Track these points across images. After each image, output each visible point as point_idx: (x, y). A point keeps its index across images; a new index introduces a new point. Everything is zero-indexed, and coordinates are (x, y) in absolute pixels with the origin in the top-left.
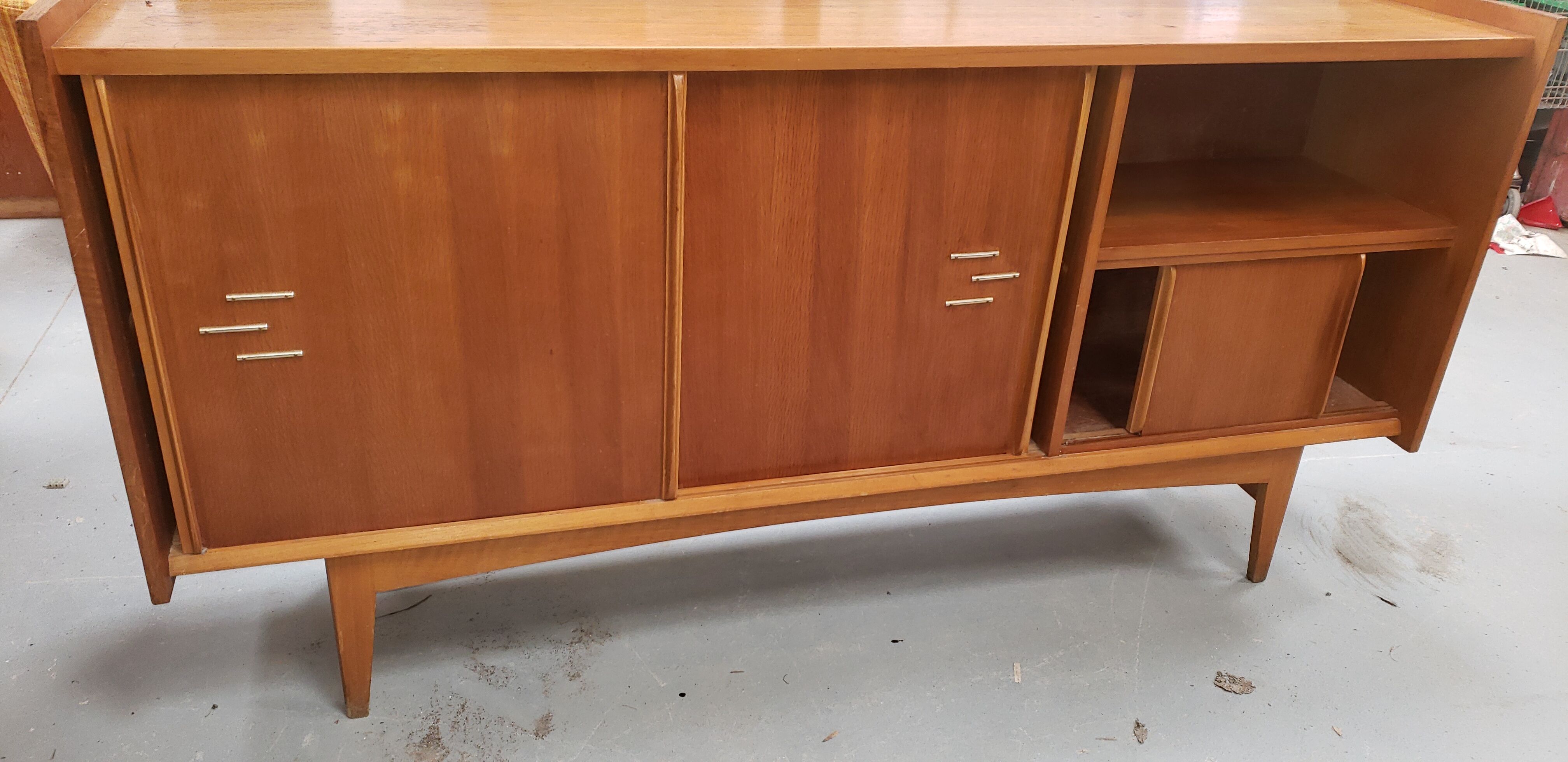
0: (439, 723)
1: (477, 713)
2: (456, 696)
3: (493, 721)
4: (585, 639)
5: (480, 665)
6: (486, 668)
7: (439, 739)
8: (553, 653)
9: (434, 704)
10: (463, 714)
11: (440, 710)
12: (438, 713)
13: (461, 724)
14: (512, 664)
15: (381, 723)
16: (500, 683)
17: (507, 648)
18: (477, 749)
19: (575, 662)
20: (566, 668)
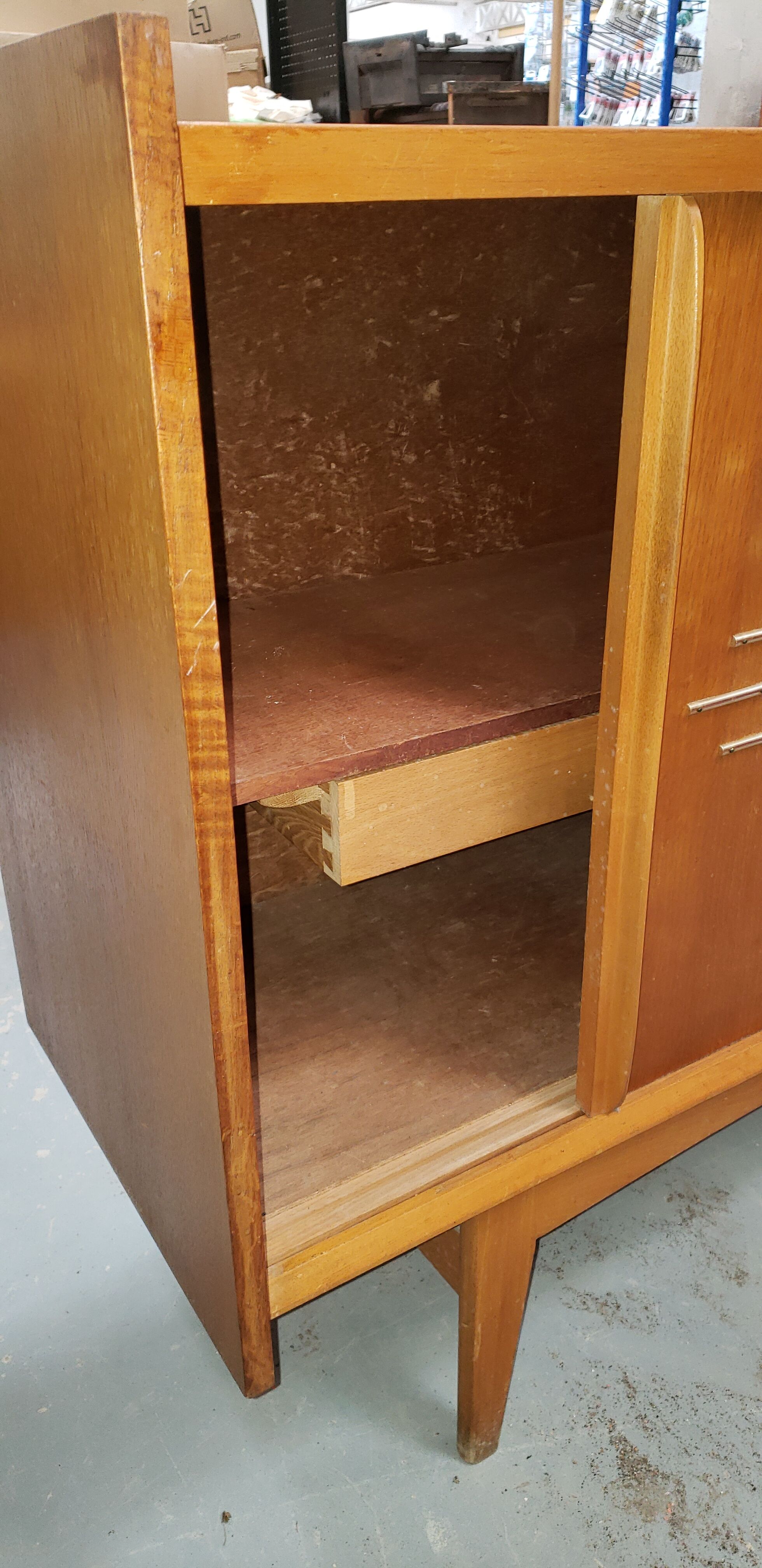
0: (619, 1428)
1: (659, 1389)
2: (599, 1365)
3: (696, 1397)
4: (697, 1208)
5: (588, 1297)
6: (601, 1301)
7: (645, 1461)
8: (674, 1244)
9: (579, 1390)
10: (640, 1397)
11: (598, 1402)
12: (600, 1410)
13: (651, 1417)
14: (632, 1282)
15: (528, 1458)
16: (646, 1323)
17: (599, 1255)
18: (717, 1462)
19: (718, 1251)
20: (714, 1264)
